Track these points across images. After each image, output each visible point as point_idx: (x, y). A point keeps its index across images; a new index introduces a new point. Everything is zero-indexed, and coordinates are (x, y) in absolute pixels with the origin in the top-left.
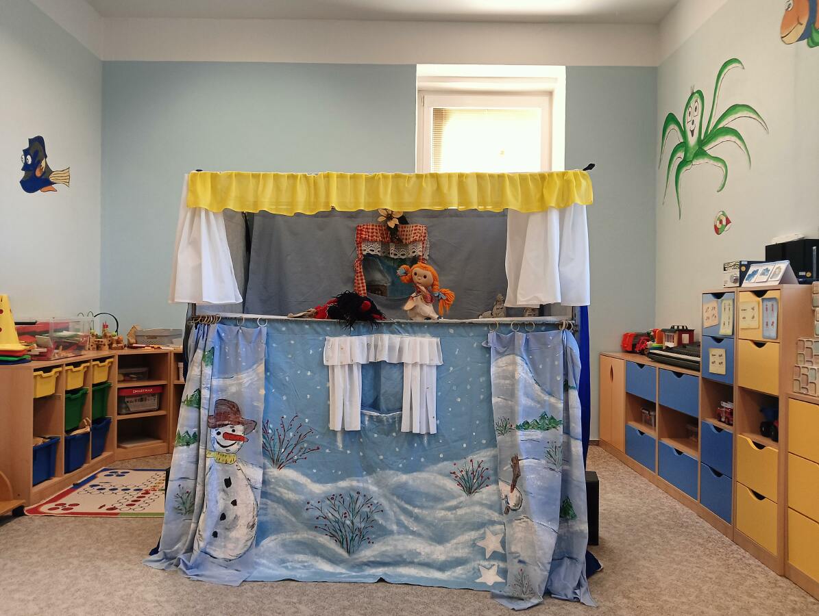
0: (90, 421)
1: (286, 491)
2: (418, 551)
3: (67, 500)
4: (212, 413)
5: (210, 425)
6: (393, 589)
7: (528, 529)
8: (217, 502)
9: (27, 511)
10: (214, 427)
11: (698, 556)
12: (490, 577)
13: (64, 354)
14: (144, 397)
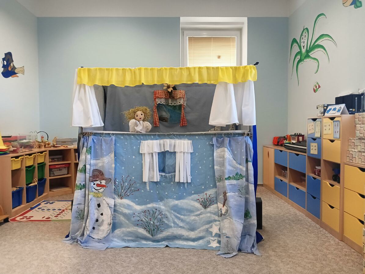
0: (37, 180)
1: (124, 209)
2: (183, 234)
3: (28, 215)
4: (91, 175)
5: (90, 180)
6: (173, 250)
7: (230, 223)
8: (94, 214)
9: (10, 220)
10: (92, 181)
11: (306, 234)
12: (214, 244)
13: (24, 150)
14: (61, 169)
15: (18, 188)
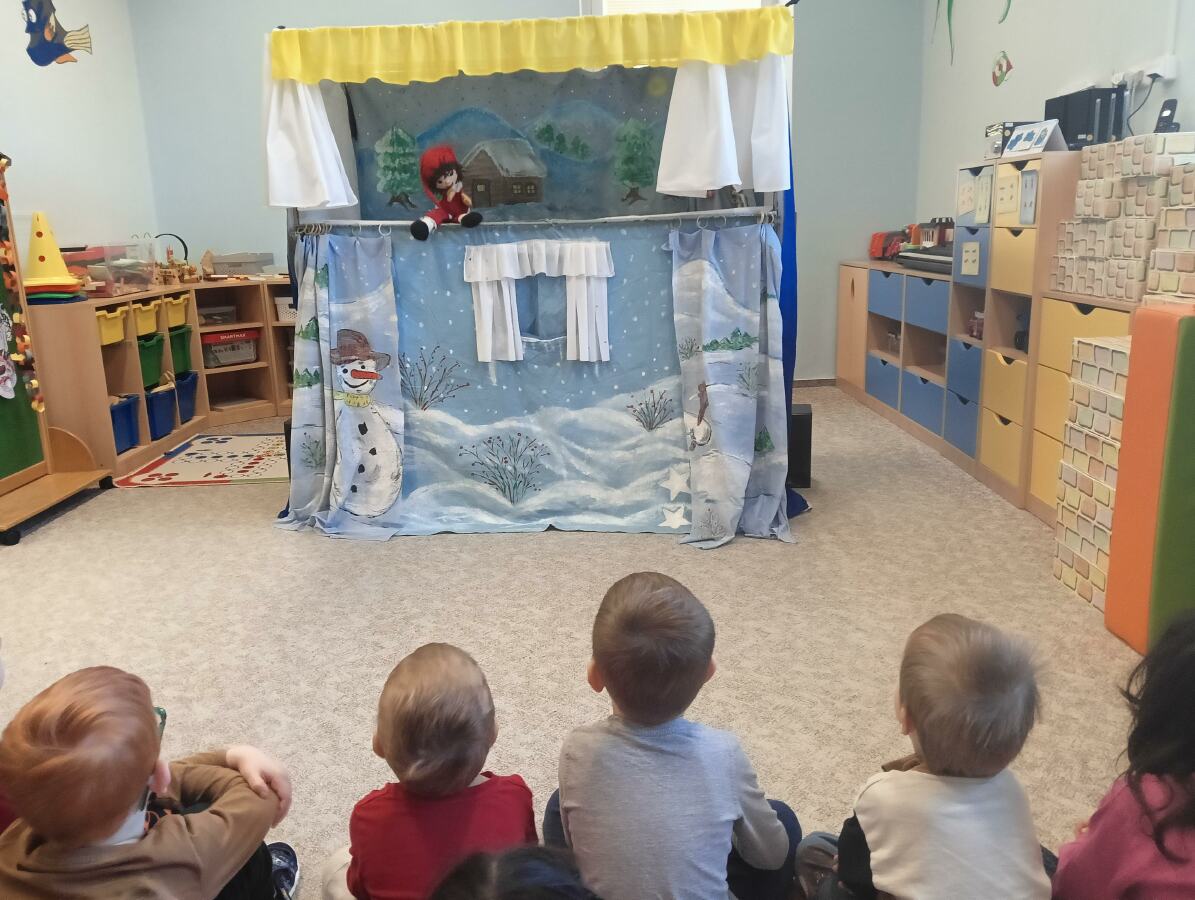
0: (173, 376)
1: (434, 436)
2: (592, 496)
3: (164, 469)
4: (334, 346)
6: (567, 536)
7: (717, 463)
9: (118, 482)
11: (929, 495)
12: (676, 520)
13: (127, 288)
14: (236, 344)
15: (125, 397)
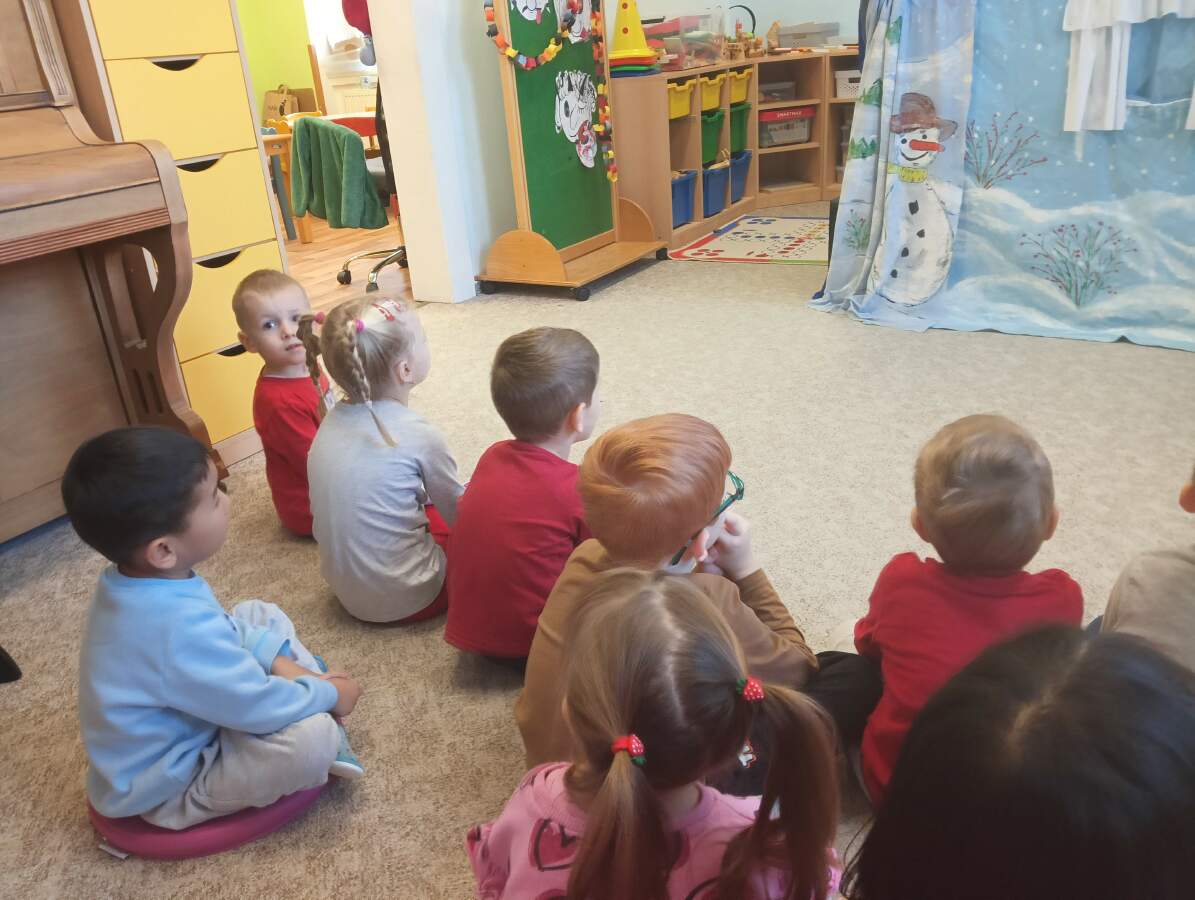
0: (729, 154)
1: (994, 220)
2: (1185, 307)
3: (711, 246)
4: (897, 112)
5: (894, 130)
8: (898, 233)
9: (671, 254)
10: (899, 132)
13: (696, 62)
14: (790, 123)
